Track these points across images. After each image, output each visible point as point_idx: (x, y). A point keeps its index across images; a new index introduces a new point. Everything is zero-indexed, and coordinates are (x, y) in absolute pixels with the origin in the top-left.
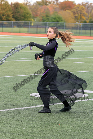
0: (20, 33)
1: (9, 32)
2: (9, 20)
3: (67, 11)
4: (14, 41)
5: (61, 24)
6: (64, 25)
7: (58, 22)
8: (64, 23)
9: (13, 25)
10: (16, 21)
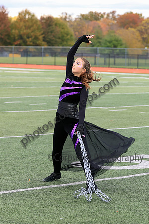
0: (55, 65)
1: (37, 64)
2: (37, 45)
3: (129, 29)
4: (46, 78)
5: (120, 50)
6: (126, 51)
7: (115, 46)
8: (126, 49)
9: (44, 52)
10: (49, 46)
